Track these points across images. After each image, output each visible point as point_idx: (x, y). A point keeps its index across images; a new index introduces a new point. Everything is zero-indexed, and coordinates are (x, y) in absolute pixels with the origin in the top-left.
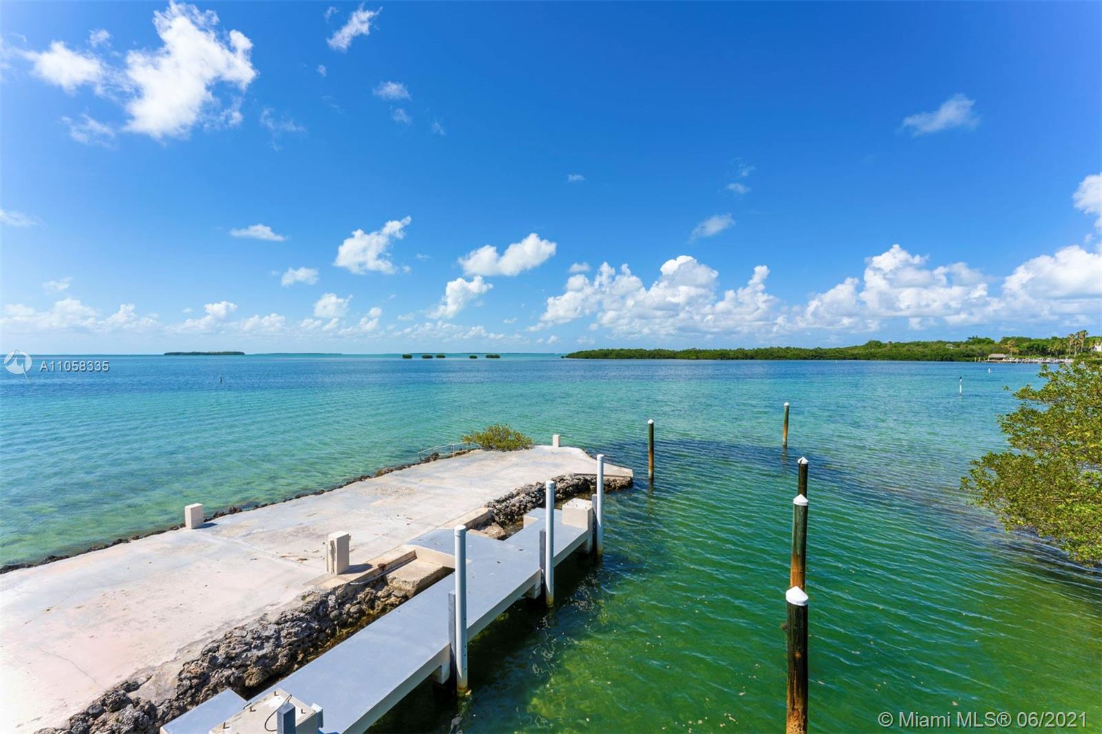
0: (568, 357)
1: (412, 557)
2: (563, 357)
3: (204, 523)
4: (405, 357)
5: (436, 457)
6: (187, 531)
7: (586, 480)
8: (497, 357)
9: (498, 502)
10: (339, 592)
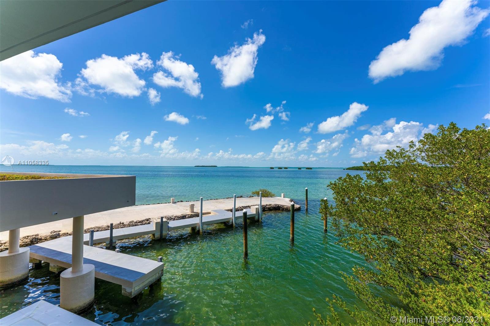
0: (346, 169)
1: (210, 213)
2: (344, 169)
3: (175, 203)
4: (272, 168)
5: (241, 197)
6: (171, 204)
7: (279, 206)
8: (311, 169)
9: (243, 207)
10: (189, 215)
